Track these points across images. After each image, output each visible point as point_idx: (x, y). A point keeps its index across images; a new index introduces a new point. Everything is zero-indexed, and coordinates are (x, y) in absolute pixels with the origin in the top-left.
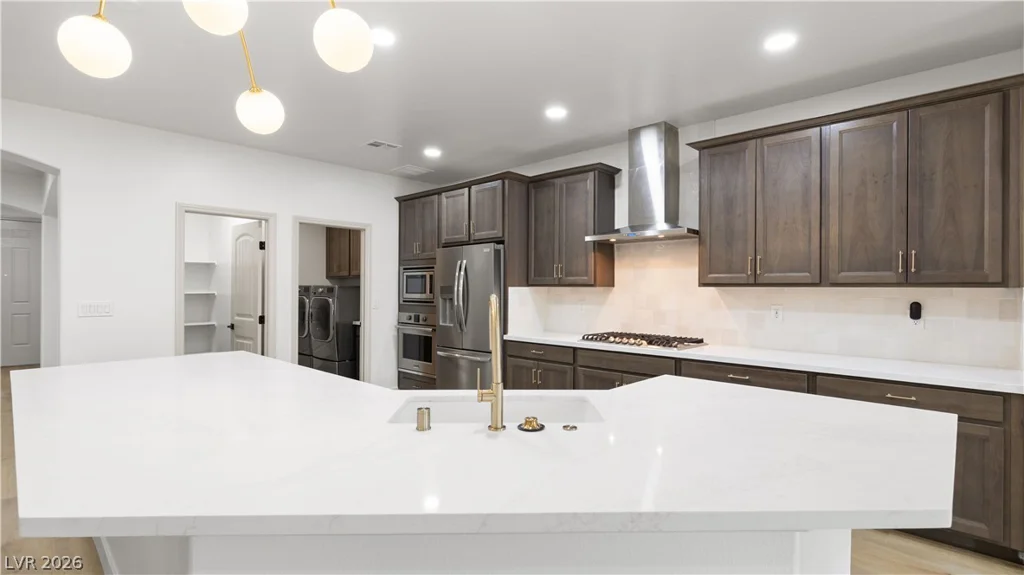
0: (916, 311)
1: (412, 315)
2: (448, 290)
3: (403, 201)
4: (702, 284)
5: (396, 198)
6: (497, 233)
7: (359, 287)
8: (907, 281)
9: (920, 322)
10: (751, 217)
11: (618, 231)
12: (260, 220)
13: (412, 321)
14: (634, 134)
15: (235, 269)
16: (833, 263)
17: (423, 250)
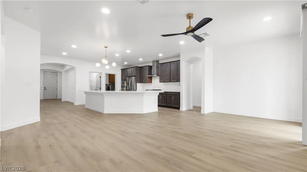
2: (128, 84)
4: (160, 82)
5: (121, 69)
6: (135, 75)
7: (115, 84)
10: (164, 73)
12: (100, 73)
15: (96, 81)
16: (171, 79)
17: (125, 78)
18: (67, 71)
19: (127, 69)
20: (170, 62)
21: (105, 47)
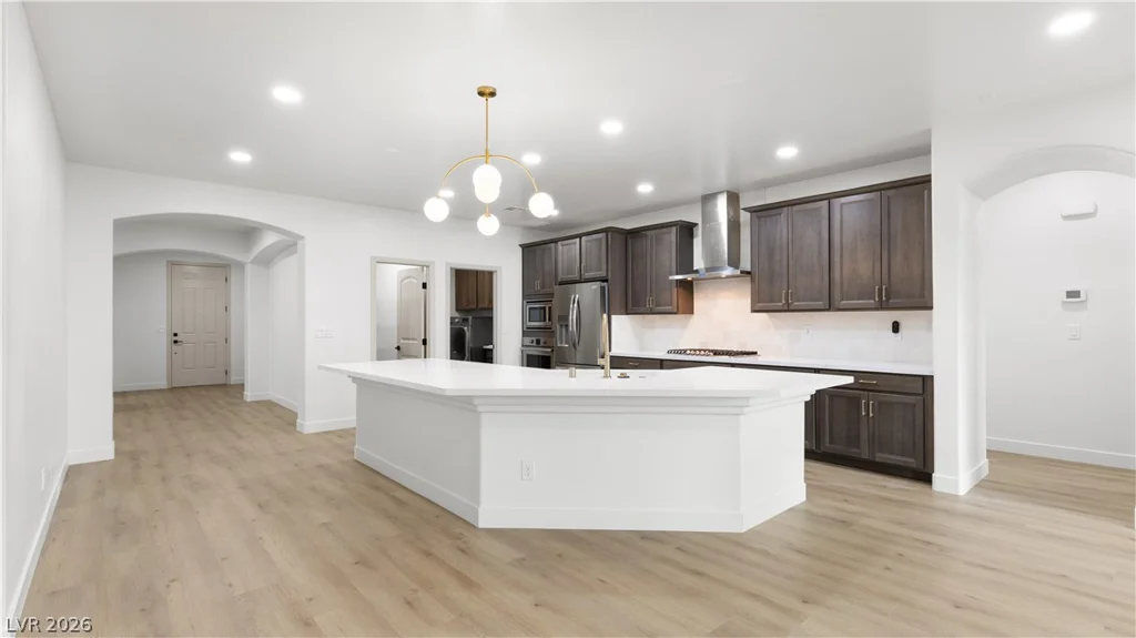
0: (896, 328)
1: (534, 339)
2: (564, 318)
3: (525, 247)
4: (754, 311)
5: (521, 245)
6: (603, 274)
7: (491, 318)
8: (882, 306)
9: (899, 335)
10: (785, 262)
11: (697, 271)
12: (423, 266)
13: (534, 344)
14: (708, 199)
15: (400, 302)
16: (837, 294)
17: (543, 287)
18: (267, 260)
19: (553, 245)
20: (829, 197)
21: (481, 94)
